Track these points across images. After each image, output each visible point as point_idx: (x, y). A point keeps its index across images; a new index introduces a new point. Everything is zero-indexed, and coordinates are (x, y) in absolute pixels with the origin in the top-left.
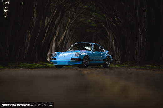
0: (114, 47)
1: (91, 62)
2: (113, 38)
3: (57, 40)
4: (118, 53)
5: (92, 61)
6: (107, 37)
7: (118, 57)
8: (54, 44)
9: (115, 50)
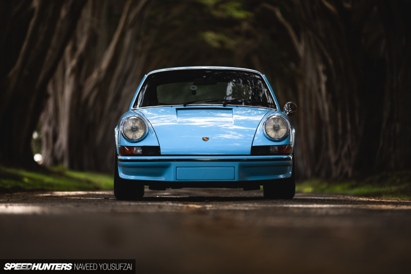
0: (325, 107)
2: (321, 68)
3: (83, 74)
4: (340, 131)
7: (342, 148)
8: (67, 91)
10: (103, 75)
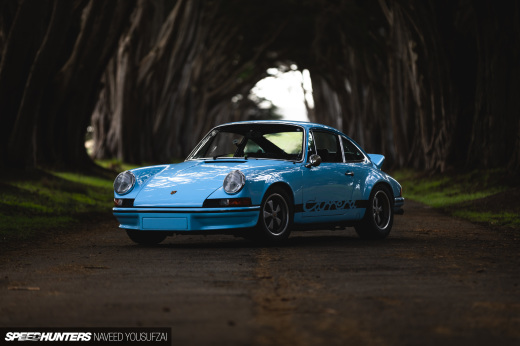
0: (417, 91)
1: (298, 216)
2: (411, 45)
3: (138, 52)
4: (434, 117)
5: (307, 212)
6: (382, 31)
7: (436, 136)
8: (121, 73)
9: (419, 103)
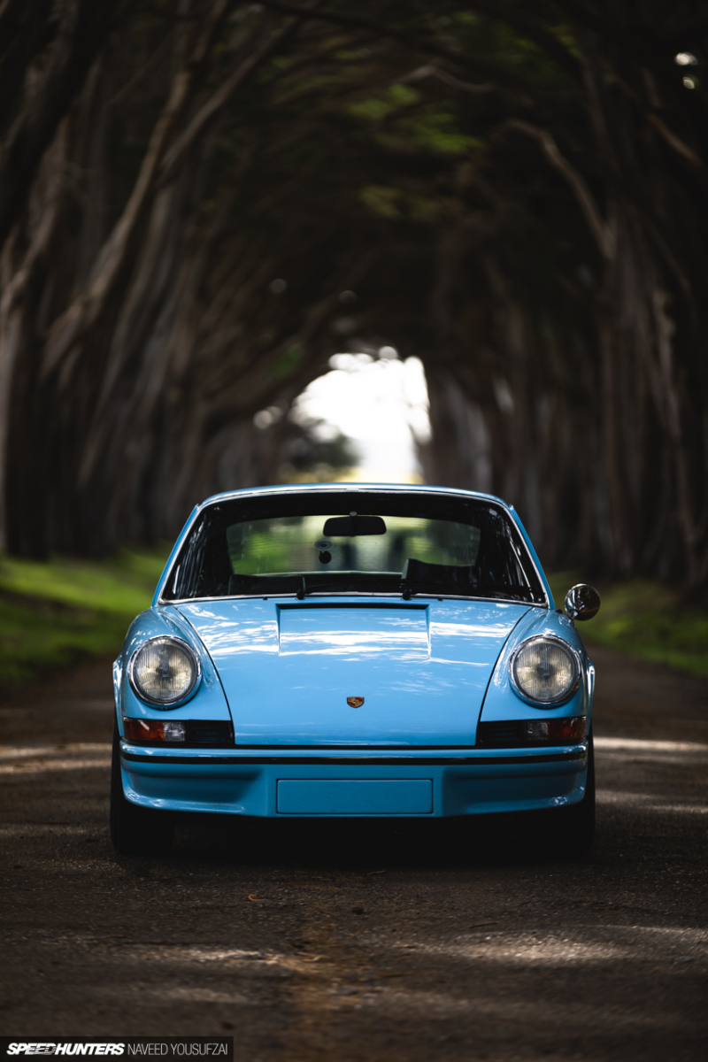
2: (659, 300)
10: (95, 311)
